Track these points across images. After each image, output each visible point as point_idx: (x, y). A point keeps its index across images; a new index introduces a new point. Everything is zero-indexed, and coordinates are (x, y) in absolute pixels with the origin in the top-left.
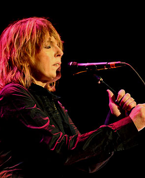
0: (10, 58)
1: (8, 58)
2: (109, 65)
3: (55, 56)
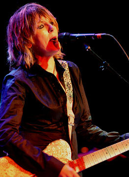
2: (96, 36)
3: (49, 32)
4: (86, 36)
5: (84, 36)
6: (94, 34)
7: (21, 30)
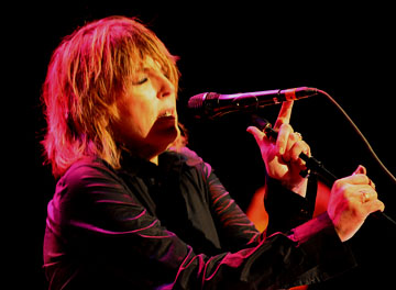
0: (70, 114)
1: (66, 116)
2: (284, 94)
3: (158, 96)
4: (258, 96)
5: (252, 98)
6: (276, 91)
7: (92, 80)
